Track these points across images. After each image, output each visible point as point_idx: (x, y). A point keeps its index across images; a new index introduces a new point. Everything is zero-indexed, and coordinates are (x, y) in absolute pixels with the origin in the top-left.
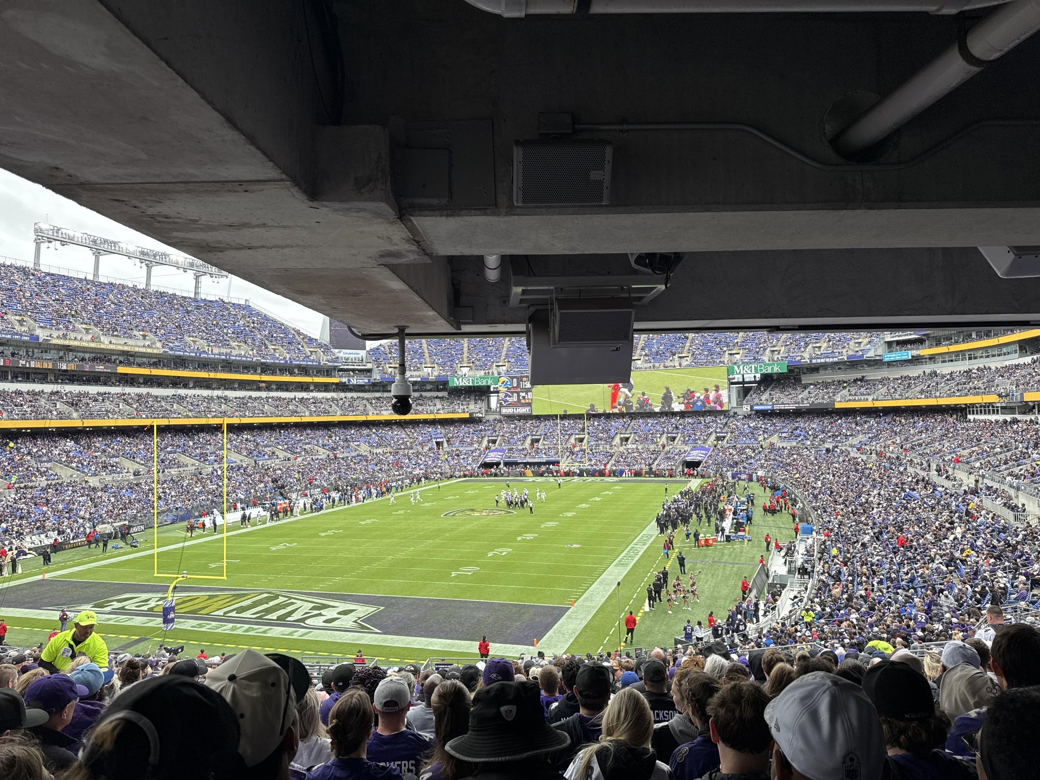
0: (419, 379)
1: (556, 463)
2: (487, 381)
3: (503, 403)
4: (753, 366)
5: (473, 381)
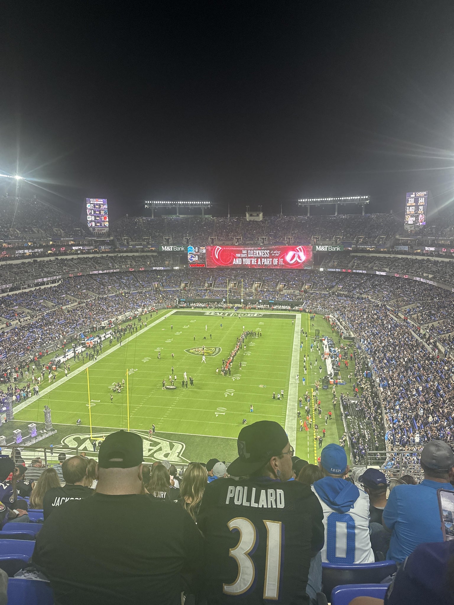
2: (181, 248)
3: (190, 261)
4: (326, 247)
5: (173, 248)
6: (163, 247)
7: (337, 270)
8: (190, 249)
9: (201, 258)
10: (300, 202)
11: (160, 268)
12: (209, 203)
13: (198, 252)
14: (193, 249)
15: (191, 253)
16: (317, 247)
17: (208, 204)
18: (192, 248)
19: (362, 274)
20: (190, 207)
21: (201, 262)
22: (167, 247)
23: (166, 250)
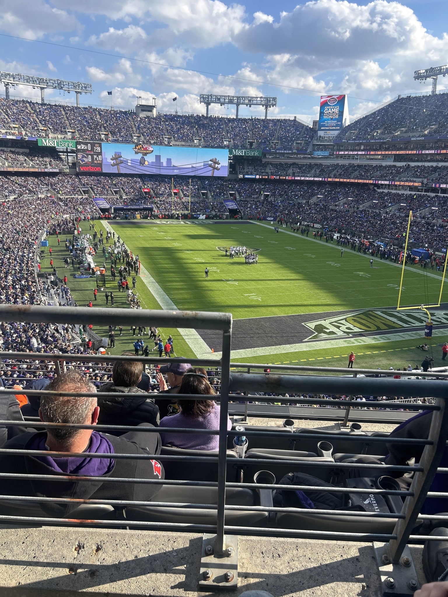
0: (14, 138)
1: (151, 210)
4: (244, 150)
5: (57, 143)
22: (50, 141)
23: (48, 145)
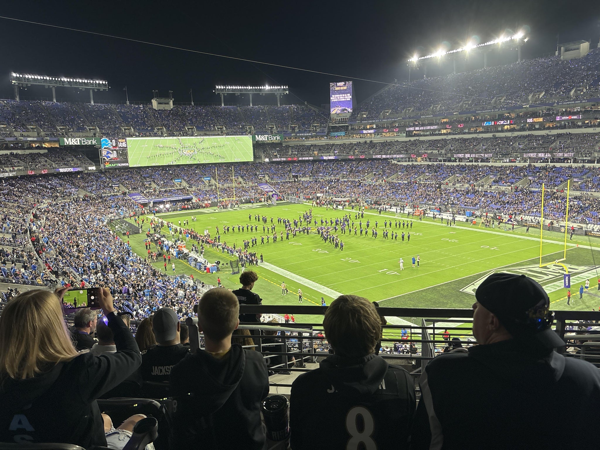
1: (189, 200)
2: (91, 141)
3: (106, 159)
4: (266, 136)
5: (80, 141)
6: (65, 139)
7: (283, 159)
8: (104, 142)
9: (121, 155)
10: (218, 89)
11: (69, 169)
12: (107, 83)
13: (117, 146)
14: (109, 142)
15: (107, 148)
16: (256, 136)
17: (105, 85)
18: (107, 141)
19: (309, 161)
20: (81, 87)
21: (121, 159)
22: (72, 140)
23: (70, 144)
